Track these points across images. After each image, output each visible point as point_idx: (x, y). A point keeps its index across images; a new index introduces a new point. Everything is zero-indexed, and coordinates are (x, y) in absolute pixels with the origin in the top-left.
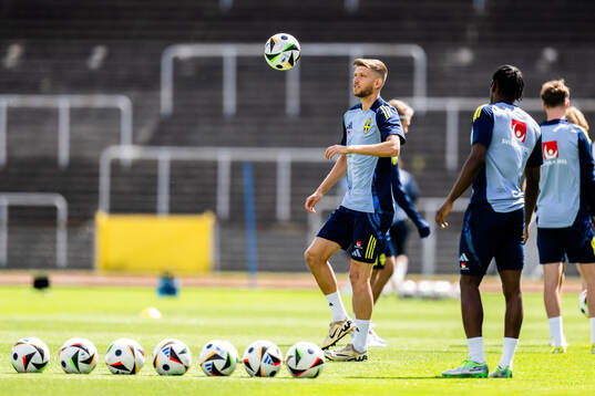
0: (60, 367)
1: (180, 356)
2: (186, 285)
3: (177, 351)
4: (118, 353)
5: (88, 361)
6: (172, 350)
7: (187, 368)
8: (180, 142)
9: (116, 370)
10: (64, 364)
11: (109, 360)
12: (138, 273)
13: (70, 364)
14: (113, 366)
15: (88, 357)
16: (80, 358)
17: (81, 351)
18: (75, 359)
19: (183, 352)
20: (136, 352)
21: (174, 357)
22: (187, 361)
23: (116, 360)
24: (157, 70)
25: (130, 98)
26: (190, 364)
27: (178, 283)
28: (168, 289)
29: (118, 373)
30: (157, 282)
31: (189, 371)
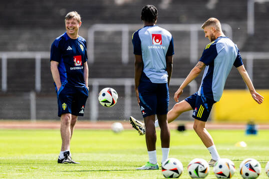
0: (189, 175)
1: (255, 168)
2: (261, 128)
3: (253, 165)
4: (221, 167)
5: (204, 171)
6: (250, 165)
7: (258, 174)
8: (258, 50)
9: (219, 176)
10: (190, 173)
11: (216, 170)
12: (236, 122)
13: (194, 173)
14: (218, 174)
15: (203, 169)
16: (200, 170)
17: (200, 166)
18: (197, 170)
19: (256, 166)
20: (230, 166)
21: (251, 168)
22: (259, 171)
23: (219, 170)
24: (245, 9)
25: (230, 25)
26: (260, 172)
27: (257, 127)
28: (252, 131)
29: (220, 178)
30: (246, 127)
31: (259, 176)
